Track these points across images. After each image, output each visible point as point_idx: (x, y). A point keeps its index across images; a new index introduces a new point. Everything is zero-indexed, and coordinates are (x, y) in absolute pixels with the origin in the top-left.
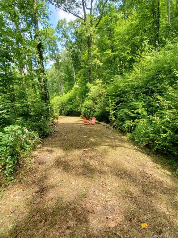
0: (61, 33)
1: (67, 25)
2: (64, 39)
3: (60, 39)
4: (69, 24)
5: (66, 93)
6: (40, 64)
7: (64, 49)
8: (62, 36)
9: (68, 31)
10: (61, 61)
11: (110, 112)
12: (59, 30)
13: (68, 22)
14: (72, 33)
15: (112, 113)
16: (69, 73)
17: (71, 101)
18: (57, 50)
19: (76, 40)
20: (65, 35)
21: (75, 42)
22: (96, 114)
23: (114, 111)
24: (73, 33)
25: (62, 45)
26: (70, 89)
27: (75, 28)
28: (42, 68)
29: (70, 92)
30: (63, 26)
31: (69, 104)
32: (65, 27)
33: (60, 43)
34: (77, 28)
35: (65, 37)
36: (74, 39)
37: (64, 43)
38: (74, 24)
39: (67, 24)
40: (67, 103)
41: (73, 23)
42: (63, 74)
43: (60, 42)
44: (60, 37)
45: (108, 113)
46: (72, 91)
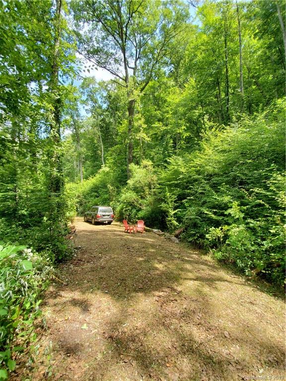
0: (86, 94)
1: (97, 86)
2: (90, 102)
3: (84, 102)
4: (99, 84)
5: (86, 178)
6: (54, 129)
7: (90, 115)
8: (87, 99)
9: (97, 93)
10: (82, 131)
11: (168, 212)
12: (83, 89)
13: (98, 82)
14: (102, 97)
15: (172, 212)
16: (94, 149)
17: (96, 192)
18: (78, 116)
19: (109, 106)
20: (91, 97)
21: (106, 109)
22: (141, 214)
23: (174, 210)
24: (104, 97)
25: (86, 110)
26: (93, 173)
27: (109, 91)
28: (57, 135)
29: (95, 178)
30: (91, 86)
31: (91, 196)
32: (93, 88)
33: (84, 107)
34: (110, 91)
35: (92, 100)
36: (106, 104)
37: (89, 107)
38: (106, 86)
39: (97, 84)
40: (88, 194)
41: (105, 84)
42: (83, 150)
43: (84, 105)
44: (85, 100)
45: (164, 214)
46: (98, 176)
